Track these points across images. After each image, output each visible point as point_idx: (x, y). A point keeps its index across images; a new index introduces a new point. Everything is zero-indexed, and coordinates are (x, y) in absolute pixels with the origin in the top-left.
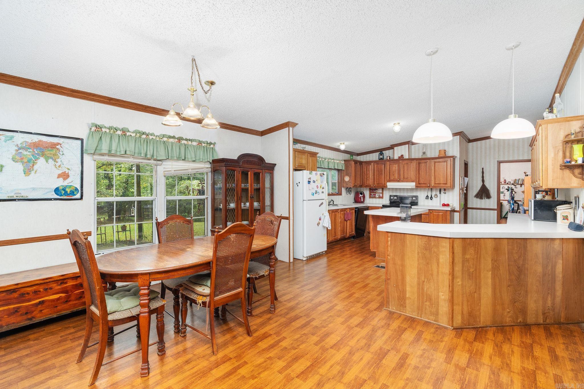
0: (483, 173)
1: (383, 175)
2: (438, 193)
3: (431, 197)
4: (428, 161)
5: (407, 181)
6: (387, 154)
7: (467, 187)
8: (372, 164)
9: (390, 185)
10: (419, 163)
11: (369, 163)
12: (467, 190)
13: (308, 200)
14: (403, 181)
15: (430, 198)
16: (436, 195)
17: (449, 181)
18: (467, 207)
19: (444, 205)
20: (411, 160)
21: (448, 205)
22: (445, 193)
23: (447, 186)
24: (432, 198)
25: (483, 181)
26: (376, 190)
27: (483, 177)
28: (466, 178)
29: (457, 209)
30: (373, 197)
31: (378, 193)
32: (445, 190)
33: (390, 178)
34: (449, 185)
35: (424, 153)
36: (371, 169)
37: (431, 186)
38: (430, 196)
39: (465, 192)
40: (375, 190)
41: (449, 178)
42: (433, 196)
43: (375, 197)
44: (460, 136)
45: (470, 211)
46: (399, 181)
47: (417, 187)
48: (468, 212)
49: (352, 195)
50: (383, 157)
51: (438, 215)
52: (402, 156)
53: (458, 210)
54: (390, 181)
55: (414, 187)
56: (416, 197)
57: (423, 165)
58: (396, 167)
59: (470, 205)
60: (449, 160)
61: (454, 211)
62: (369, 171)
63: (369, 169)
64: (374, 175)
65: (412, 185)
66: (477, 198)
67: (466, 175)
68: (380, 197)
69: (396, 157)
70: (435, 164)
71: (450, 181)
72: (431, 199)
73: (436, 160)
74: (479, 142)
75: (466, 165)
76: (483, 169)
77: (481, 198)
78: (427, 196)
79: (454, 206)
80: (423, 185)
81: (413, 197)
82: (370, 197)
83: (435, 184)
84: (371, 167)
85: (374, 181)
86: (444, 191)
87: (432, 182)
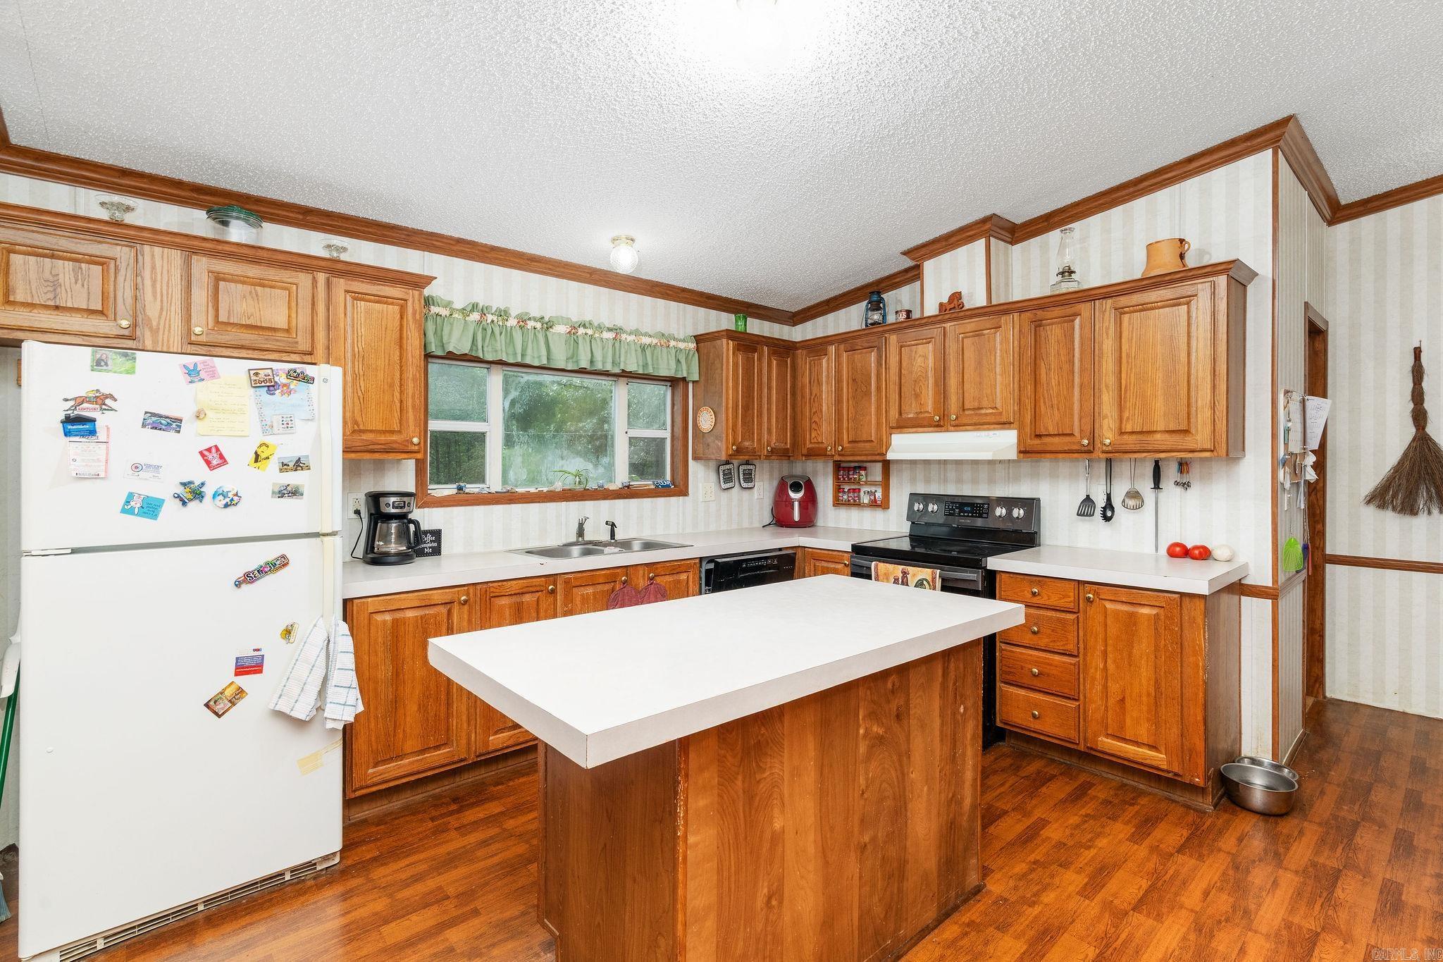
0: (1418, 373)
1: (873, 399)
2: (1146, 486)
3: (1109, 505)
4: (1085, 308)
5: (979, 425)
6: (899, 300)
7: (1321, 452)
8: (832, 349)
9: (903, 446)
10: (1038, 324)
11: (817, 347)
12: (1320, 467)
13: (74, 551)
14: (959, 426)
15: (1098, 512)
16: (1134, 494)
17: (1203, 418)
18: (1324, 555)
19: (1180, 552)
20: (995, 311)
21: (1203, 554)
22: (1186, 485)
23: (1188, 442)
24: (1112, 509)
25: (1419, 417)
26: (860, 468)
27: (1418, 396)
28: (1313, 402)
29: (1261, 575)
30: (848, 504)
31: (866, 483)
32: (1183, 466)
33: (900, 414)
34: (1201, 437)
35: (1067, 273)
36: (828, 377)
37: (1098, 445)
38: (1100, 502)
39: (1311, 475)
40: (855, 468)
41: (1203, 396)
42: (1117, 502)
43: (858, 505)
44: (1275, 154)
45: (1336, 576)
46: (940, 424)
47: (1024, 452)
48: (1328, 576)
49: (762, 493)
50: (884, 316)
51: (1131, 621)
52: (956, 297)
53: (1268, 582)
54: (903, 425)
55: (1013, 455)
56: (1031, 505)
57: (1054, 333)
58: (925, 357)
59: (1337, 543)
60: (1202, 289)
61: (1239, 588)
62: (819, 383)
63: (819, 374)
64: (838, 401)
65: (1003, 442)
66: (1382, 506)
67: (1317, 382)
68: (874, 504)
69: (931, 309)
70: (1119, 324)
71: (1208, 413)
72: (1107, 519)
73: (1124, 301)
74: (1393, 215)
75: (1316, 334)
76: (1417, 352)
77: (1409, 508)
78: (1088, 500)
79: (1241, 559)
80: (1056, 440)
81: (1010, 502)
82: (837, 503)
83: (1122, 433)
84: (827, 364)
85: (839, 430)
86: (1181, 471)
87: (1105, 422)
